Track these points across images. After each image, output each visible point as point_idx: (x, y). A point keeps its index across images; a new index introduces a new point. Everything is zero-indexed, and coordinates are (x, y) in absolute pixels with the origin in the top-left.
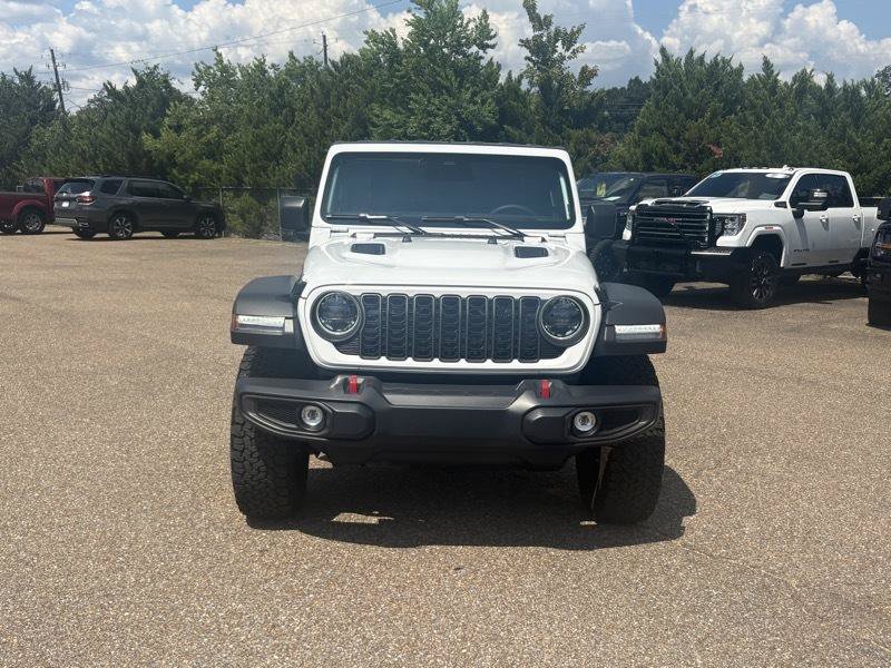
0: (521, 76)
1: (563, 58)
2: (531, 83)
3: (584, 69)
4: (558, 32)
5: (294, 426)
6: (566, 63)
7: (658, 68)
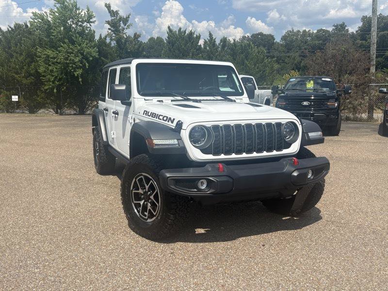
0: (106, 37)
1: (124, 29)
2: (111, 40)
3: (135, 34)
4: (121, 18)
5: (195, 190)
6: (125, 31)
7: (168, 34)
